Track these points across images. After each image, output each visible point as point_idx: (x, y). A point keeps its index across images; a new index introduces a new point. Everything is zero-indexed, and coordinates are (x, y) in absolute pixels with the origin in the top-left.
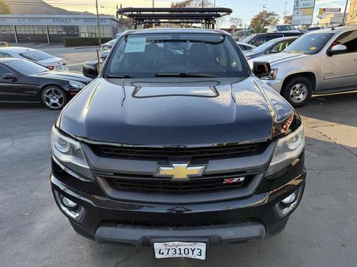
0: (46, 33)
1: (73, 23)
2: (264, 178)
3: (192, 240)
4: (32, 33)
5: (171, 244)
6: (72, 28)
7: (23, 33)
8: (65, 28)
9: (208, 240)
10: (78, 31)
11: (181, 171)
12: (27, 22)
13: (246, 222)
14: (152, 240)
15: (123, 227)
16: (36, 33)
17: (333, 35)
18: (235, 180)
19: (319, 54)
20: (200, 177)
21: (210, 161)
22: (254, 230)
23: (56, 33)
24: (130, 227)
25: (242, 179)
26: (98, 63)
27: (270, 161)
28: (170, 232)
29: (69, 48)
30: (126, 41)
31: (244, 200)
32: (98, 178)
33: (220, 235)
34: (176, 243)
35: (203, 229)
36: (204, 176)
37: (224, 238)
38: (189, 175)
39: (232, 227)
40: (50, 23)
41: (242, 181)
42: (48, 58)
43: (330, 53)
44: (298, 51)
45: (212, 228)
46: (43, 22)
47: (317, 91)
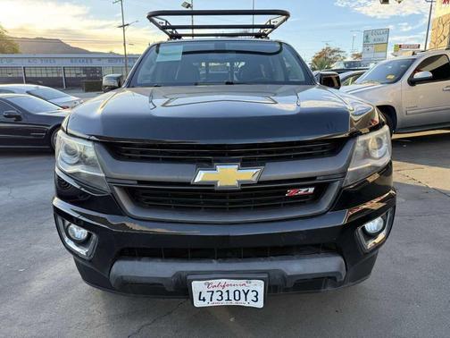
0: (62, 75)
1: (95, 64)
2: (341, 189)
3: (244, 276)
4: (44, 76)
5: (215, 282)
6: (94, 69)
7: (34, 76)
8: (85, 70)
9: (265, 276)
10: (100, 72)
11: (228, 175)
12: (39, 63)
13: (319, 253)
14: (189, 277)
15: (150, 261)
16: (50, 76)
17: (414, 60)
18: (302, 191)
19: (399, 83)
20: (253, 184)
21: (267, 164)
22: (329, 264)
23: (74, 76)
24: (159, 260)
25: (311, 190)
26: (122, 76)
27: (347, 166)
28: (214, 265)
29: (89, 93)
30: (157, 52)
31: (315, 219)
32: (115, 188)
33: (283, 269)
34: (223, 281)
35: (260, 261)
36: (259, 183)
37: (289, 274)
38: (239, 182)
39: (298, 258)
40: (67, 63)
41: (311, 194)
42: (62, 97)
43: (412, 82)
44: (372, 81)
45: (271, 260)
46: (59, 63)
47: (399, 129)
